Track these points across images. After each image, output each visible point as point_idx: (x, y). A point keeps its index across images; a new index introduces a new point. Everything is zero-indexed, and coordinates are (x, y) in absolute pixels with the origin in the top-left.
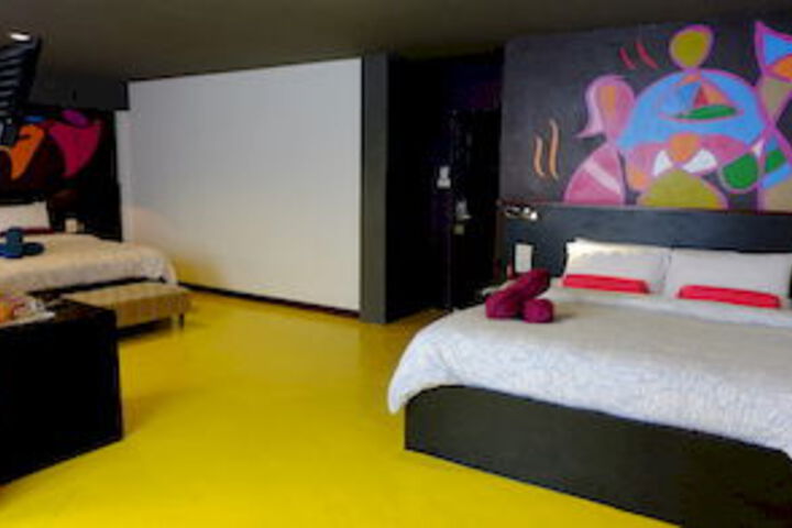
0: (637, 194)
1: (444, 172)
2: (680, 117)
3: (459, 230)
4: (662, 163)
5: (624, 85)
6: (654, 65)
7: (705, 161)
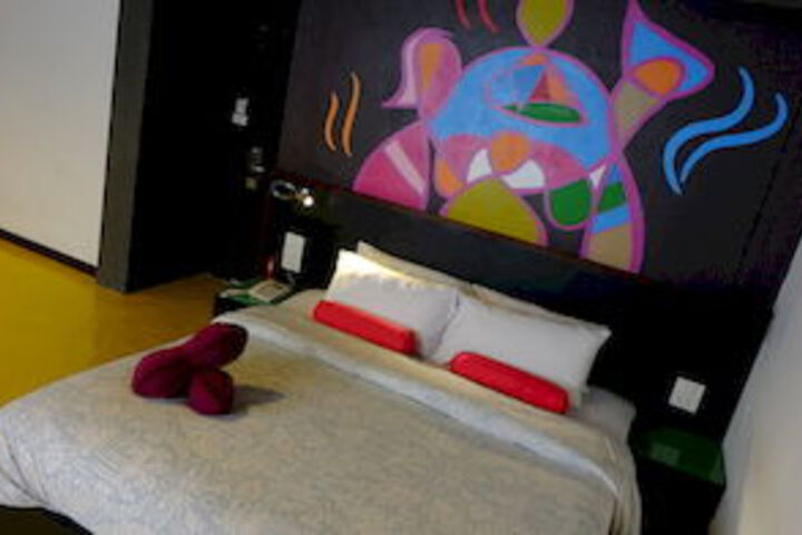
0: (444, 200)
1: (242, 105)
2: (513, 108)
3: (251, 184)
4: (480, 167)
5: (452, 46)
6: (494, 29)
7: (530, 177)
